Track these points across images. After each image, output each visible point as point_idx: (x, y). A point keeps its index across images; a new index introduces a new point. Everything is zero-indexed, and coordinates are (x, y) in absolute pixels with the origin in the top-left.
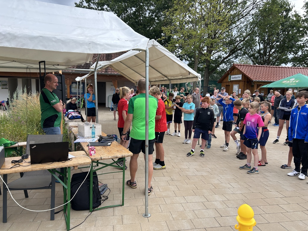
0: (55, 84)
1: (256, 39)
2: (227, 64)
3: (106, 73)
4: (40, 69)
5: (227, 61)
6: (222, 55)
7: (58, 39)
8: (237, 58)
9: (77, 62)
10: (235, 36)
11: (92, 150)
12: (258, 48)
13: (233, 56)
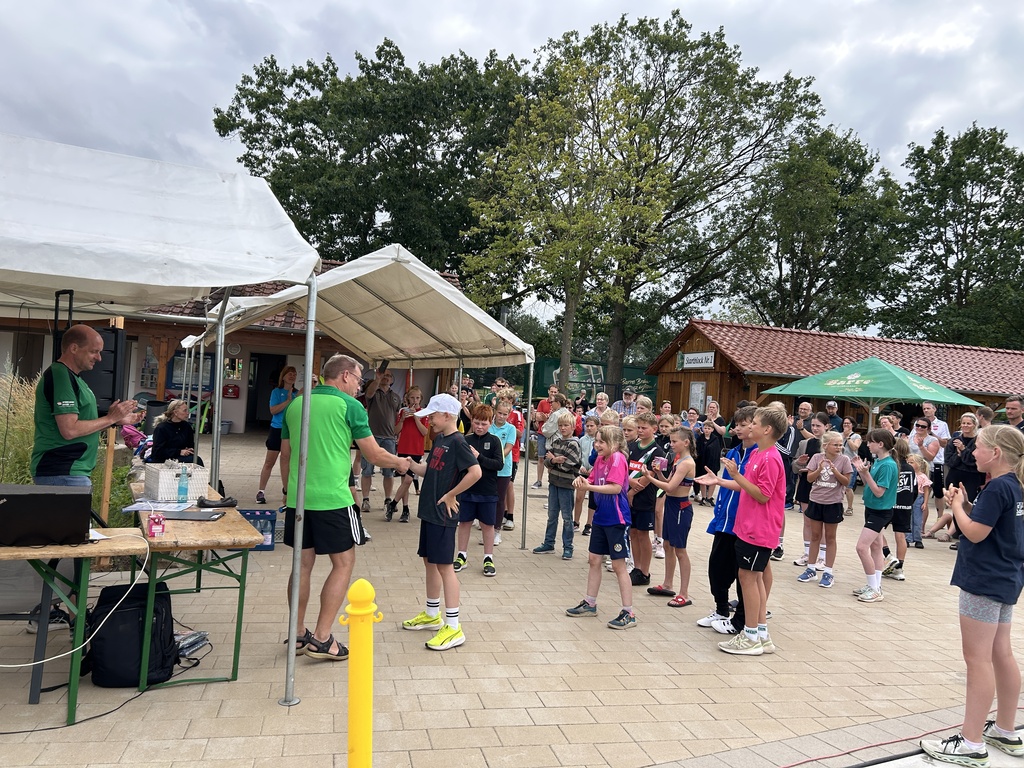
0: (92, 356)
1: (770, 248)
2: (681, 318)
3: (287, 328)
4: (57, 310)
5: (680, 308)
6: (663, 288)
7: (88, 252)
8: (710, 301)
9: (168, 298)
10: (704, 234)
11: (157, 524)
12: (776, 273)
13: (697, 295)
